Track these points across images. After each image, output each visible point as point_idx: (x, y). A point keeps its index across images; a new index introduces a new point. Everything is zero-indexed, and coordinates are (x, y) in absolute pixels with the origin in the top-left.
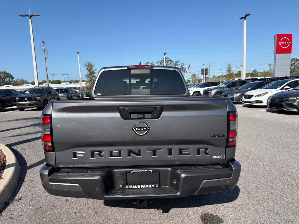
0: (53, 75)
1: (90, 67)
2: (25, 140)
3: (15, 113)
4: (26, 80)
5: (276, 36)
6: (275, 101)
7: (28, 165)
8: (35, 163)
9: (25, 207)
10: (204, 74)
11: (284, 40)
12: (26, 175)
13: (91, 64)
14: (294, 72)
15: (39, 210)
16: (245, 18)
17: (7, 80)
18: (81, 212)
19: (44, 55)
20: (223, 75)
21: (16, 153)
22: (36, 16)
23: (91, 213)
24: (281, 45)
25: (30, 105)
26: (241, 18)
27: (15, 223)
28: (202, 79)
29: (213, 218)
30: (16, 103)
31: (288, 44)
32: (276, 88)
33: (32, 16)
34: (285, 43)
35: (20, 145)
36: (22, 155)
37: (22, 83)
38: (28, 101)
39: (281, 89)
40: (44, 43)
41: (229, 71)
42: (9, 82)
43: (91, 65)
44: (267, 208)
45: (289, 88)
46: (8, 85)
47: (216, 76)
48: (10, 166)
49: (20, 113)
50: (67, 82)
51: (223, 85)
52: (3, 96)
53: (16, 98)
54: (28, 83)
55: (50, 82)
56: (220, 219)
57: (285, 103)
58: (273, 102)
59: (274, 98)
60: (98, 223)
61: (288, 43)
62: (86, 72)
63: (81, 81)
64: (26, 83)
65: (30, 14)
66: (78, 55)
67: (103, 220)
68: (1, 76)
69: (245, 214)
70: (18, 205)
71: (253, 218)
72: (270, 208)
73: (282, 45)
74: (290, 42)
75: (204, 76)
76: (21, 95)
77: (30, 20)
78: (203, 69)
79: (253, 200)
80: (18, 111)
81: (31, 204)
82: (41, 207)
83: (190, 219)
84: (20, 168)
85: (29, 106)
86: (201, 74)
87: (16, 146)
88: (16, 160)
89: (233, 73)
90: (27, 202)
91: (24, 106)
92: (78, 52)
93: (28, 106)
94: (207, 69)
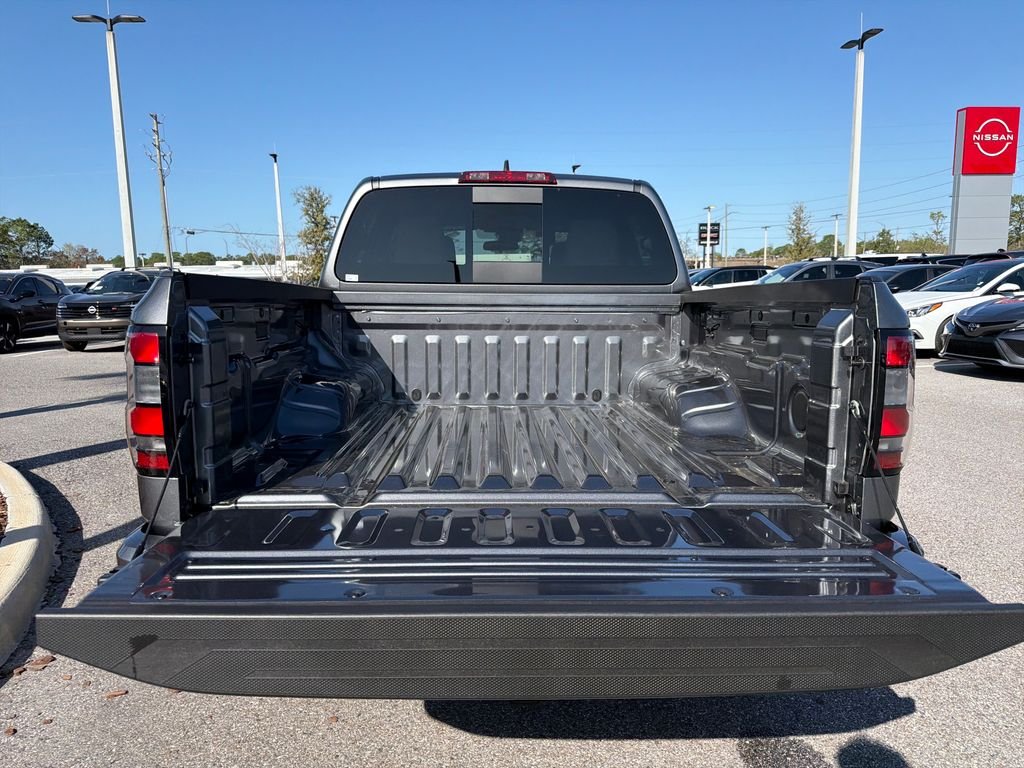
0: (188, 233)
1: (315, 204)
2: (82, 446)
3: (54, 357)
4: (95, 251)
5: (963, 114)
6: (968, 334)
7: (87, 535)
8: (114, 530)
9: (68, 688)
10: (708, 242)
11: (989, 129)
12: (76, 570)
13: (321, 193)
14: (1017, 241)
15: (120, 702)
16: (860, 43)
17: (30, 247)
18: (281, 713)
19: (158, 162)
20: (771, 248)
21: (48, 493)
22: (131, 20)
23: (317, 720)
24: (978, 144)
25: (104, 329)
26: (849, 45)
27: (24, 750)
28: (701, 259)
29: (788, 750)
30: (58, 324)
31: (1003, 143)
32: (970, 289)
33: (117, 20)
34: (995, 137)
35: (61, 464)
36: (69, 499)
37: (82, 259)
38: (98, 318)
39: (987, 293)
40: (158, 123)
41: (798, 231)
42: (36, 257)
43: (321, 197)
44: (991, 716)
45: (1017, 290)
46: (34, 264)
47: (748, 253)
48: (21, 535)
49: (69, 356)
50: (234, 260)
51: (779, 279)
52: (12, 296)
53: (56, 305)
54: (101, 260)
55: (177, 257)
56: (815, 756)
57: (1006, 340)
58: (960, 337)
59: (965, 324)
60: (343, 758)
61: (1003, 137)
62: (303, 224)
63: (283, 257)
64: (94, 259)
65: (109, 15)
66: (275, 164)
67: (364, 749)
68: (10, 233)
69: (907, 737)
70: (39, 680)
71: (943, 753)
72: (1003, 718)
73: (984, 144)
74: (1010, 134)
75: (709, 250)
76: (72, 297)
77: (109, 36)
78: (706, 225)
79: (933, 684)
80: (65, 350)
81: (92, 679)
82: (127, 692)
83: (700, 754)
84: (59, 543)
85: (103, 333)
86: (697, 243)
87: (46, 468)
88: (43, 515)
89: (810, 238)
90: (76, 670)
91: (86, 333)
92: (275, 156)
93: (97, 333)
94: (718, 225)
